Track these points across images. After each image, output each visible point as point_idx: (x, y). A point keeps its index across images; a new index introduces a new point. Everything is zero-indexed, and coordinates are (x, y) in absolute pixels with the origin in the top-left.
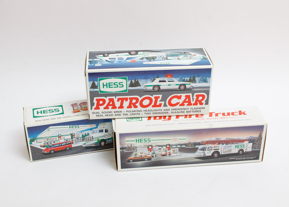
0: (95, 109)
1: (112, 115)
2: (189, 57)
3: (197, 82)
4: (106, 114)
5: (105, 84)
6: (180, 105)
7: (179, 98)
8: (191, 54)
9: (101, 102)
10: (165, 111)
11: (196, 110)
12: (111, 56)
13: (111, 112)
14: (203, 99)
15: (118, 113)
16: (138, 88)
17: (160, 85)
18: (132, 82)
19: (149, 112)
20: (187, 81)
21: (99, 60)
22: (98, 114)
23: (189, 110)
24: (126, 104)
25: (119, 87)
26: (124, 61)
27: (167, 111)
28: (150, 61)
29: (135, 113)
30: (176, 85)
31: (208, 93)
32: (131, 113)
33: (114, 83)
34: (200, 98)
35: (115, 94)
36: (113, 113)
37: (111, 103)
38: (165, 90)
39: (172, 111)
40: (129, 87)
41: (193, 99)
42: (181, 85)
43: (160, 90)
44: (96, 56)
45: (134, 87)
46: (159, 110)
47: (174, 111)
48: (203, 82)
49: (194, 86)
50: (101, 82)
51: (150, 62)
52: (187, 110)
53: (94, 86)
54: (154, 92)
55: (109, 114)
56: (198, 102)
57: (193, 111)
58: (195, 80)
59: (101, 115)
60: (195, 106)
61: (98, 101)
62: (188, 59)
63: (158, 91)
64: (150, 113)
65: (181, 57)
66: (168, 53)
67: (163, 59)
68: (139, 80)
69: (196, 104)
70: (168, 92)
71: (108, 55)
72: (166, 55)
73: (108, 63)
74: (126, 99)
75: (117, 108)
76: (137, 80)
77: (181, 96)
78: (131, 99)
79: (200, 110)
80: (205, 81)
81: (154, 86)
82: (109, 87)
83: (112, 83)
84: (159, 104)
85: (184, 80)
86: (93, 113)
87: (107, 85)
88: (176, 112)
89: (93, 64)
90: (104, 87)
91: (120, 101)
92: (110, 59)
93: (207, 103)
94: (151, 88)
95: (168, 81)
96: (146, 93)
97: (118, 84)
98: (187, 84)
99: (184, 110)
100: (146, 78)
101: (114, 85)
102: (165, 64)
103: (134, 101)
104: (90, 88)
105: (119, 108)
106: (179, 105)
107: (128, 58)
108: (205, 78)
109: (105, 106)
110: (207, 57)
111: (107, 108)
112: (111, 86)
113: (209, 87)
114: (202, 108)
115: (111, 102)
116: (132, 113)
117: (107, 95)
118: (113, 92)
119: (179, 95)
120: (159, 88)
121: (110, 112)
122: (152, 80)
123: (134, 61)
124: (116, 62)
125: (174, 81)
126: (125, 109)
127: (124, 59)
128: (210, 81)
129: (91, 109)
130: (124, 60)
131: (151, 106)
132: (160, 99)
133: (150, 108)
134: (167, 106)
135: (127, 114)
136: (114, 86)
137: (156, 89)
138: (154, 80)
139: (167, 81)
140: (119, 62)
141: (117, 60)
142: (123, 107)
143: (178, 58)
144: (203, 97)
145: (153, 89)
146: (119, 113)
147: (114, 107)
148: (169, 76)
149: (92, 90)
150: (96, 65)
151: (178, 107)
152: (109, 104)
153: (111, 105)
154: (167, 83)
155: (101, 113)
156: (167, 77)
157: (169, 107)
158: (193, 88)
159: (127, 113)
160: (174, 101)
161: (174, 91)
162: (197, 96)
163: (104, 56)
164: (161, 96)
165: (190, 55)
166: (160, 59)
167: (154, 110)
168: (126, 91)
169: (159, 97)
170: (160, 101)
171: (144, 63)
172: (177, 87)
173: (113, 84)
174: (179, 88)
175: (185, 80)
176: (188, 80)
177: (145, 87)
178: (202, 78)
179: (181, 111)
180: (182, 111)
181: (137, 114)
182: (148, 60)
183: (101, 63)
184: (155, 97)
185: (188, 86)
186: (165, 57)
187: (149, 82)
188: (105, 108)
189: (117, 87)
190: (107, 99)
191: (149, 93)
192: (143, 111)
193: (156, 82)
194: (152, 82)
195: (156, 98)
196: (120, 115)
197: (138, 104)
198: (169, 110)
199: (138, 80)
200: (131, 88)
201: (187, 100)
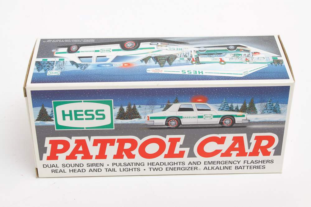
0: (49, 158)
1: (84, 171)
2: (244, 59)
3: (259, 112)
4: (71, 168)
5: (67, 112)
6: (223, 155)
7: (221, 141)
8: (248, 51)
9: (60, 147)
10: (190, 166)
11: (255, 165)
12: (84, 51)
13: (82, 165)
14: (269, 145)
15: (96, 168)
16: (136, 121)
17: (182, 117)
18: (123, 110)
19: (157, 167)
20: (237, 110)
21: (57, 59)
22: (54, 168)
23: (241, 164)
24: (111, 150)
25: (97, 119)
26: (108, 64)
27: (194, 166)
28: (162, 65)
29: (131, 167)
30: (215, 117)
31: (280, 133)
32: (122, 168)
33: (86, 111)
34: (264, 143)
35: (89, 133)
36: (85, 167)
37: (81, 149)
38: (191, 126)
39: (205, 166)
40: (116, 119)
41: (249, 144)
42: (224, 118)
43: (180, 126)
44: (53, 51)
45: (127, 119)
46: (178, 163)
47: (210, 166)
48: (270, 112)
49: (252, 120)
50: (59, 109)
51: (161, 69)
52: (237, 165)
53: (43, 116)
54: (168, 130)
55: (77, 168)
56: (260, 151)
57: (249, 167)
58: (255, 108)
59: (61, 171)
60: (254, 158)
61: (54, 144)
62: (242, 63)
63: (177, 128)
64: (161, 169)
65: (227, 57)
66: (202, 46)
67: (190, 62)
68: (137, 106)
69: (255, 153)
70: (198, 130)
71: (78, 48)
72: (197, 52)
73: (74, 68)
74: (112, 142)
75: (94, 157)
76: (132, 106)
77: (224, 138)
78: (122, 142)
79: (263, 164)
80: (276, 111)
81: (169, 119)
82: (76, 119)
83: (82, 111)
84: (178, 153)
85: (230, 108)
86: (45, 166)
87: (70, 115)
88: (215, 168)
89: (42, 71)
90: (64, 119)
91: (99, 145)
92: (79, 58)
93: (278, 151)
94: (163, 122)
95: (198, 110)
96: (151, 130)
97: (94, 113)
98: (237, 116)
99: (230, 165)
100: (152, 103)
101: (86, 114)
102: (192, 74)
103: (127, 146)
104: (37, 120)
105: (97, 157)
106: (220, 154)
107: (117, 57)
108: (275, 104)
109: (68, 153)
110: (283, 58)
111: (72, 157)
112: (78, 117)
113: (283, 123)
114: (268, 161)
115: (81, 147)
116: (125, 167)
117: (71, 133)
118: (84, 128)
119: (220, 136)
120: (180, 123)
121: (79, 165)
122: (165, 106)
123: (129, 64)
124: (92, 66)
125: (210, 110)
126: (109, 160)
127: (108, 59)
128: (285, 111)
129: (41, 158)
130: (109, 62)
131: (163, 155)
132: (181, 142)
133: (161, 159)
134: (194, 156)
135: (114, 170)
136: (85, 117)
137: (173, 123)
138: (168, 107)
139: (195, 108)
140: (98, 66)
141: (94, 61)
142: (105, 157)
143: (221, 60)
144: (271, 140)
145: (167, 124)
146: (98, 168)
147: (87, 156)
148: (200, 100)
149: (40, 123)
150: (50, 73)
151: (218, 158)
152: (76, 151)
153: (80, 152)
154: (196, 113)
155: (60, 166)
156: (195, 101)
157: (199, 158)
158: (250, 123)
159: (113, 167)
160: (210, 147)
161: (211, 129)
162: (257, 138)
163: (69, 51)
164: (182, 137)
165: (247, 54)
166: (182, 62)
167: (169, 164)
168: (110, 125)
169: (178, 140)
170: (181, 146)
171: (150, 71)
172: (217, 121)
173: (83, 113)
174: (221, 123)
175: (234, 109)
176: (239, 108)
177: (150, 120)
178: (268, 105)
179: (225, 165)
180: (227, 166)
181: (134, 170)
182: (158, 64)
183: (60, 67)
184: (170, 140)
185: (238, 120)
186: (194, 57)
187: (159, 111)
188: (68, 158)
189: (93, 118)
190: (72, 142)
191: (158, 130)
192: (146, 164)
193: (173, 110)
194: (165, 110)
195: (174, 142)
196: (100, 170)
197: (136, 152)
198: (199, 163)
199: (135, 107)
200: (120, 121)
201: (237, 146)
